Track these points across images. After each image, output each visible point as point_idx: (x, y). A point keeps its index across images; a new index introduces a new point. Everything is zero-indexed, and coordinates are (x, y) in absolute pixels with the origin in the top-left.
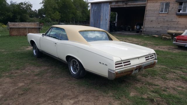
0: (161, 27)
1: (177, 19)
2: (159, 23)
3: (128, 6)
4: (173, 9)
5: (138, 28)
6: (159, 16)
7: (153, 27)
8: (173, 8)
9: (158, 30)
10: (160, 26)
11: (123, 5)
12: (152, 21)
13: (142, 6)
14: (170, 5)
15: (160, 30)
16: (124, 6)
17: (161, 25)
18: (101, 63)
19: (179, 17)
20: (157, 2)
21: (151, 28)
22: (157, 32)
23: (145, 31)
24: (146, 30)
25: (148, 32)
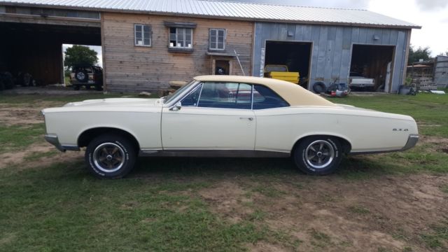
0: (143, 74)
1: (170, 59)
2: (138, 67)
3: (50, 23)
4: (160, 39)
5: (80, 78)
6: (136, 52)
7: (128, 76)
8: (159, 37)
9: (140, 81)
10: (141, 74)
11: (35, 19)
12: (121, 62)
13: (90, 25)
14: (153, 30)
15: (143, 81)
16: (39, 22)
17: (142, 70)
18: (396, 130)
19: (174, 56)
20: (125, 21)
21: (121, 77)
22: (138, 85)
23: (111, 85)
24: (111, 82)
25: (118, 86)
